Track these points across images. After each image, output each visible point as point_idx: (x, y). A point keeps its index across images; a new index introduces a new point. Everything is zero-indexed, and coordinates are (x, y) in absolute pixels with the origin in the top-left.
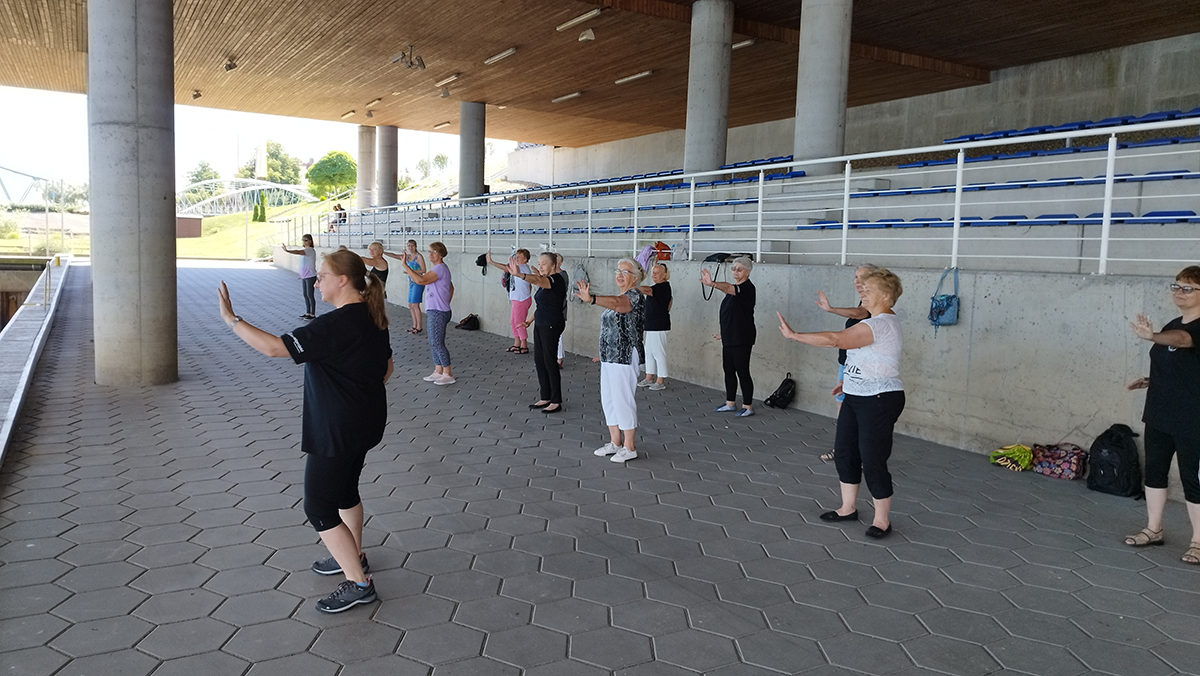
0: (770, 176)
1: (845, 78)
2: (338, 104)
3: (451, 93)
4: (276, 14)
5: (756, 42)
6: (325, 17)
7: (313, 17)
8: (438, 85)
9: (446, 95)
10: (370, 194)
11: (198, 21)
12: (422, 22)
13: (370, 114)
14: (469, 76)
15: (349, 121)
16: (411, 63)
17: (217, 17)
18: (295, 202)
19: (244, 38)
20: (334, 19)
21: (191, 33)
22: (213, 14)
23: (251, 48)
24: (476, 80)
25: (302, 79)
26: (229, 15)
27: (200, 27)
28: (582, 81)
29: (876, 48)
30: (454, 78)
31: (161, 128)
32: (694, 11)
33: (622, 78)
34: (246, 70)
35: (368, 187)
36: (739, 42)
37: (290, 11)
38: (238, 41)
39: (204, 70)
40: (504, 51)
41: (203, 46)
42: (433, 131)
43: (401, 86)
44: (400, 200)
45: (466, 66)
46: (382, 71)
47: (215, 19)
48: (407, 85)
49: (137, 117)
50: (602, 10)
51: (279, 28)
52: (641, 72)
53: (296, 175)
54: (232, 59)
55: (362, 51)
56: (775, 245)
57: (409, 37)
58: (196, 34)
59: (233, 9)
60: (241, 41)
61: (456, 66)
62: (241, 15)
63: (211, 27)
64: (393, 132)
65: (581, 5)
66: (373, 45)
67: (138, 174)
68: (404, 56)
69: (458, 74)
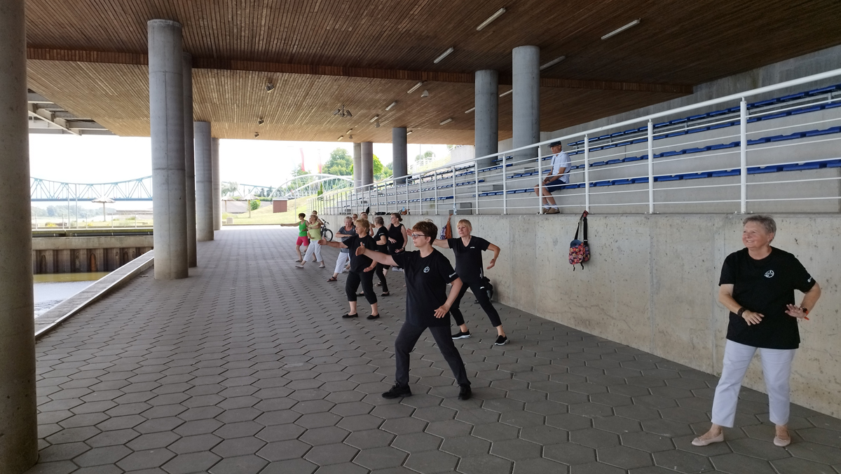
3: (381, 125)
4: (268, 98)
8: (371, 121)
9: (378, 126)
11: (235, 104)
16: (344, 115)
19: (261, 110)
22: (240, 101)
25: (301, 124)
26: (248, 99)
32: (475, 77)
40: (391, 104)
41: (244, 114)
50: (422, 82)
51: (274, 103)
61: (373, 112)
63: (243, 106)
64: (369, 145)
65: (410, 81)
66: (324, 106)
67: (168, 189)
68: (339, 110)
69: (378, 116)
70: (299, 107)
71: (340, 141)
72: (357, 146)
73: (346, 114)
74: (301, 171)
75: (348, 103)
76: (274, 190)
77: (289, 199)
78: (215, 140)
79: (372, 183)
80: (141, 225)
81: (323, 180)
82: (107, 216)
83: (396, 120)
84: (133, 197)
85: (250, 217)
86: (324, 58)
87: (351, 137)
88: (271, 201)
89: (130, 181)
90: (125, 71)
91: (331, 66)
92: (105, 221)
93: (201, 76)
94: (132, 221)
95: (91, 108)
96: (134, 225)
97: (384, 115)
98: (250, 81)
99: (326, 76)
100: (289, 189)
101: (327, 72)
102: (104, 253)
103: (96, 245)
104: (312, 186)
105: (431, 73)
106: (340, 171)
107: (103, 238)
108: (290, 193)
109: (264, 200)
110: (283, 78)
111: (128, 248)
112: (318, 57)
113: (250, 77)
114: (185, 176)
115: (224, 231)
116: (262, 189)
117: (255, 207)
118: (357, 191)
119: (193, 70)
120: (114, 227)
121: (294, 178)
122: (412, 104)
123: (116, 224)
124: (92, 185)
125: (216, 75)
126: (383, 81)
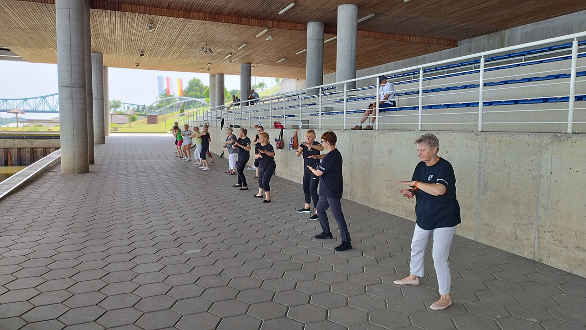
4: (150, 36)
6: (167, 36)
7: (163, 36)
8: (226, 58)
9: (231, 61)
12: (204, 36)
16: (206, 51)
20: (171, 36)
22: (127, 38)
23: (147, 48)
25: (173, 58)
26: (133, 38)
27: (125, 42)
32: (307, 27)
34: (150, 56)
37: (154, 35)
40: (242, 45)
41: (129, 48)
43: (212, 59)
50: (269, 29)
51: (154, 41)
52: (304, 50)
54: (142, 52)
55: (189, 47)
60: (142, 46)
61: (228, 51)
63: (129, 42)
64: (222, 76)
66: (191, 45)
67: (72, 103)
68: (203, 48)
69: (231, 54)
70: (172, 44)
71: (200, 72)
72: (213, 76)
73: (208, 51)
74: (167, 93)
75: (210, 43)
76: (147, 108)
77: (159, 114)
78: (106, 67)
79: (224, 104)
80: (47, 130)
81: (183, 101)
82: (19, 124)
83: (244, 58)
84: (39, 110)
85: (130, 127)
86: (195, 6)
87: (209, 69)
88: (145, 115)
89: (37, 98)
90: (35, 8)
91: (200, 13)
92: (18, 127)
93: (97, 16)
94: (39, 128)
95: (6, 38)
96: (41, 130)
97: (236, 54)
98: (136, 21)
99: (196, 20)
100: (158, 107)
101: (196, 18)
102: (18, 152)
103: (12, 146)
104: (176, 105)
105: (275, 22)
106: (195, 95)
107: (17, 141)
108: (159, 110)
109: (140, 115)
110: (162, 20)
111: (36, 148)
112: (190, 5)
113: (136, 18)
114: (86, 93)
115: (112, 137)
116: (138, 107)
117: (133, 119)
118: (212, 110)
119: (91, 9)
120: (25, 132)
121: (161, 99)
122: (258, 46)
123: (27, 129)
124: (7, 100)
125: (109, 15)
126: (240, 26)
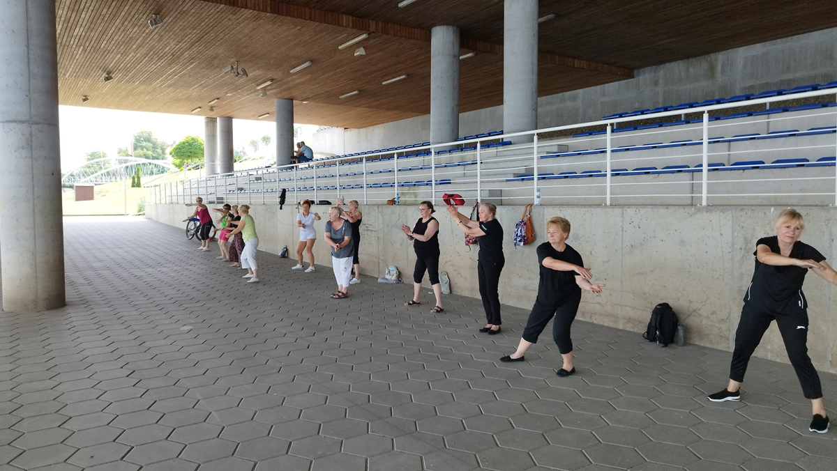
0: (486, 145)
1: (535, 77)
2: (189, 103)
3: (268, 93)
4: (139, 41)
5: (476, 54)
6: (174, 43)
7: (166, 43)
8: (259, 88)
9: (265, 94)
10: (214, 165)
11: (82, 48)
12: (244, 45)
13: (212, 109)
14: (280, 81)
15: (198, 114)
16: (238, 73)
17: (95, 44)
18: (162, 172)
19: (117, 59)
20: (180, 44)
21: (78, 56)
22: (93, 42)
23: (122, 65)
24: (285, 84)
25: (161, 86)
26: (105, 42)
27: (84, 51)
28: (360, 83)
29: (557, 57)
30: (269, 83)
31: (49, 124)
32: (432, 34)
33: (387, 80)
34: (120, 81)
35: (212, 160)
36: (465, 54)
37: (149, 39)
38: (113, 60)
39: (89, 81)
40: (303, 63)
41: (87, 65)
42: (258, 120)
43: (233, 89)
44: (235, 169)
45: (277, 75)
46: (218, 80)
47: (95, 46)
48: (236, 88)
49: (31, 117)
50: (369, 34)
51: (142, 51)
52: (400, 76)
53: (163, 153)
54: (109, 73)
55: (202, 66)
56: (492, 193)
57: (236, 56)
58: (81, 56)
59: (107, 38)
60: (115, 61)
61: (270, 75)
62: (113, 42)
63: (92, 51)
64: (228, 121)
65: (354, 30)
66: (210, 60)
68: (232, 68)
70: (175, 58)
71: (193, 114)
72: (211, 121)
73: (241, 73)
74: (96, 154)
75: (247, 58)
105: (380, 24)
